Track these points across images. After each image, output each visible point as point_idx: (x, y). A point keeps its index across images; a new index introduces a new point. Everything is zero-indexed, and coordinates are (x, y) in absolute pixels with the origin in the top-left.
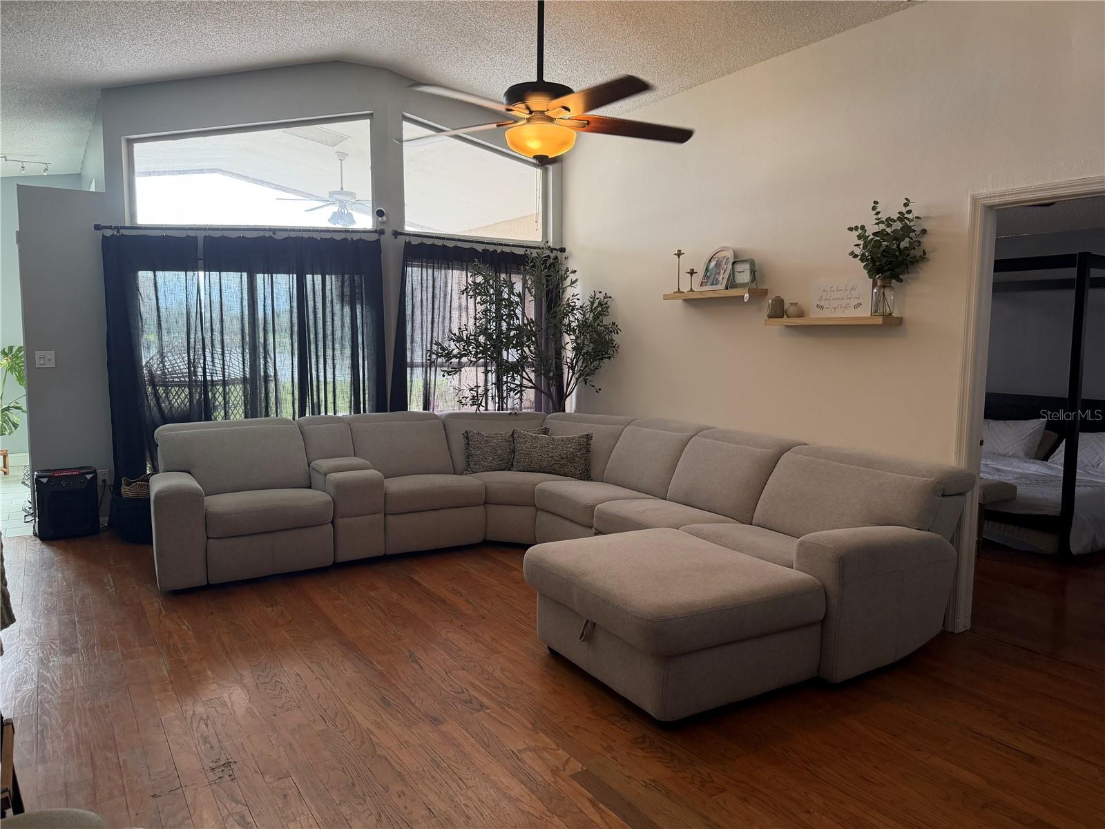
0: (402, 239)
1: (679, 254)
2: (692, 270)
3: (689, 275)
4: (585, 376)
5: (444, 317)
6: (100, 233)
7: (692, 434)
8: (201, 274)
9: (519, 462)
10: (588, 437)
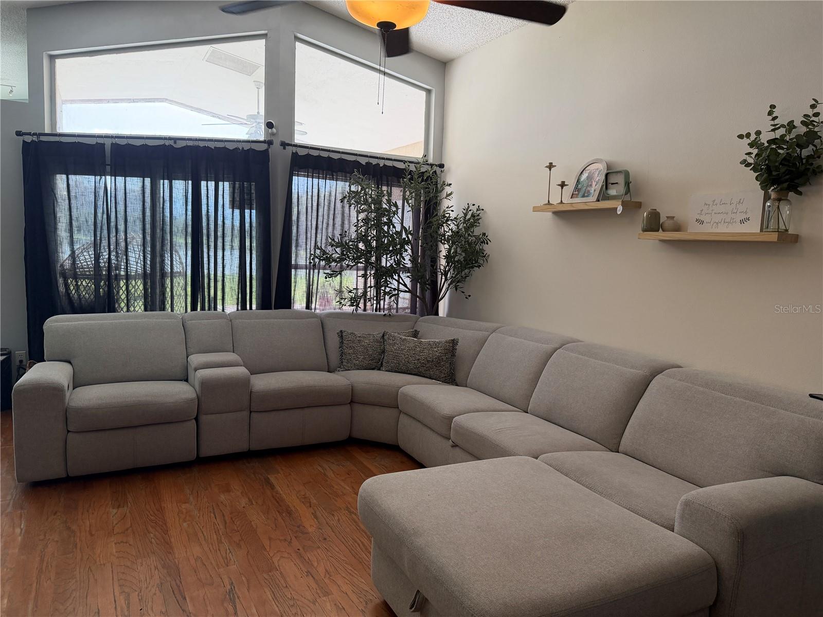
0: (290, 150)
1: (551, 166)
2: (563, 182)
3: (560, 187)
4: (456, 283)
5: (328, 224)
6: (21, 138)
7: (557, 346)
8: (108, 178)
9: (388, 362)
10: (454, 342)
